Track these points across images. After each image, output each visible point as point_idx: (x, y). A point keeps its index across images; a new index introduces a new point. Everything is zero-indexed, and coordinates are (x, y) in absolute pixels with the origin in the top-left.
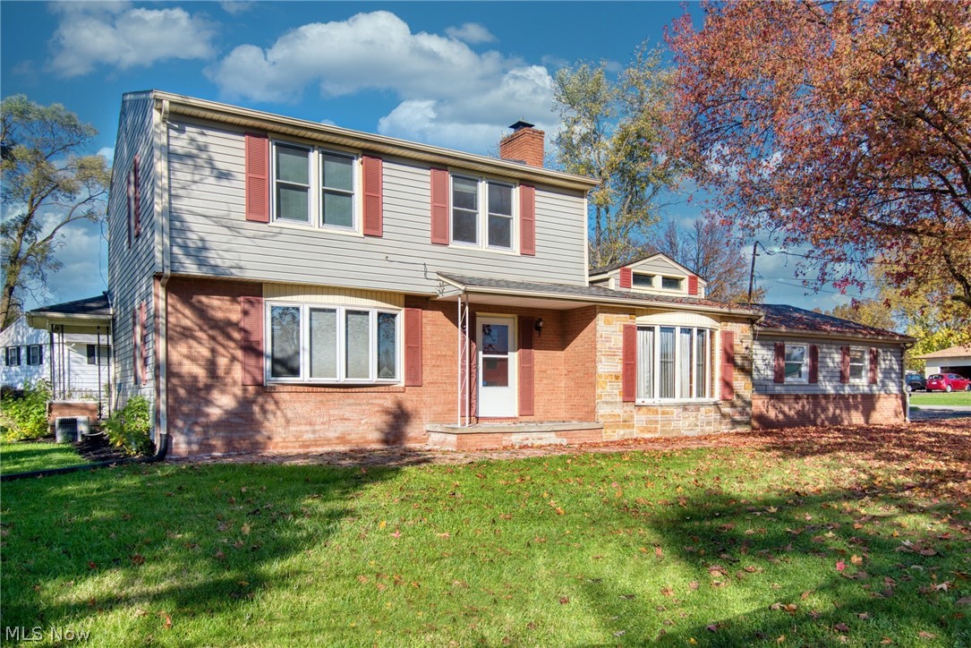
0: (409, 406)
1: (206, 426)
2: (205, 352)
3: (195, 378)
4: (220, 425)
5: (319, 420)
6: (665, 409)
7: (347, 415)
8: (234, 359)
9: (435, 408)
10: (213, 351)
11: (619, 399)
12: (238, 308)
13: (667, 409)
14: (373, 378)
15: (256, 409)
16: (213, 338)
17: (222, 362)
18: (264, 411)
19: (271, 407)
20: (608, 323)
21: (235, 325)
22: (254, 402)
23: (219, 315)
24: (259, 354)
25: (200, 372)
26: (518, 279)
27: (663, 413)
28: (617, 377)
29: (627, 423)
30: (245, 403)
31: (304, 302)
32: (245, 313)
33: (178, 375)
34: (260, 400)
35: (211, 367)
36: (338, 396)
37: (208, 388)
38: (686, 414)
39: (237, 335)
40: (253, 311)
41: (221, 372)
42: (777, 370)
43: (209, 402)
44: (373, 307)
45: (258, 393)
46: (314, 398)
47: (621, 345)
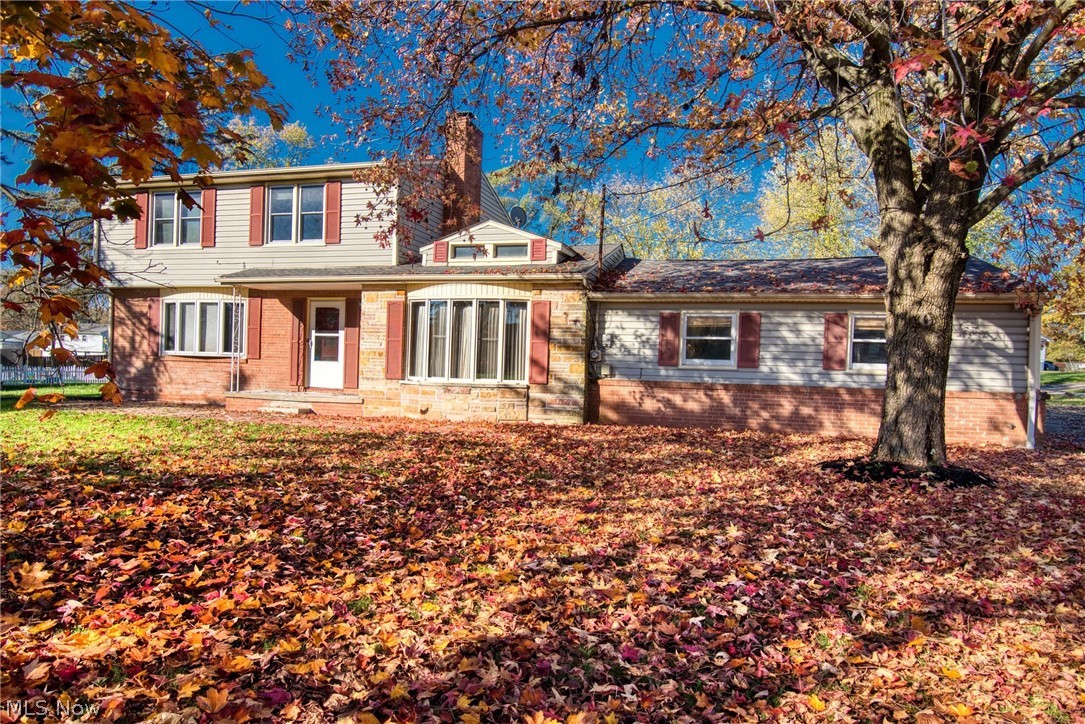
0: (248, 372)
1: (129, 380)
2: (130, 333)
3: (124, 348)
4: (135, 379)
5: (191, 382)
6: (425, 388)
7: (208, 379)
8: (143, 337)
9: (270, 377)
10: (134, 332)
11: (382, 375)
12: (147, 304)
13: (428, 389)
14: (220, 352)
15: (154, 370)
16: (134, 324)
17: (138, 339)
18: (157, 370)
19: (162, 368)
20: (371, 300)
21: (145, 315)
22: (152, 365)
23: (137, 309)
24: (157, 334)
25: (127, 345)
26: (322, 266)
27: (424, 393)
28: (380, 354)
29: (390, 400)
30: (148, 366)
31: (177, 299)
32: (150, 307)
33: (117, 347)
34: (156, 364)
35: (132, 341)
36: (202, 364)
37: (131, 355)
38: (449, 396)
39: (146, 322)
40: (154, 306)
41: (137, 345)
42: (664, 349)
43: (130, 364)
44: (221, 299)
45: (155, 360)
46: (188, 365)
47: (385, 322)
